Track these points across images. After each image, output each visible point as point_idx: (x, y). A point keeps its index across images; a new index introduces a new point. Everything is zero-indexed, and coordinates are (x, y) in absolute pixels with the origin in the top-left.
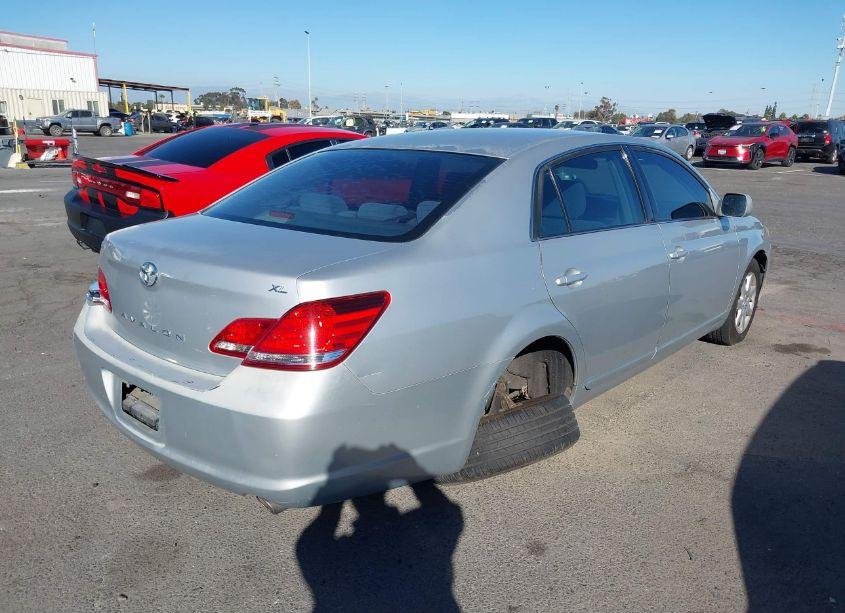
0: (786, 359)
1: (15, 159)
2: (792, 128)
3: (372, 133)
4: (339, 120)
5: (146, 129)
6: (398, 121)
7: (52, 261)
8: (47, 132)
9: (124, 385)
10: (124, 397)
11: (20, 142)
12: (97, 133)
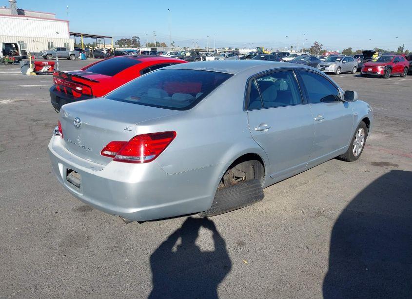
0: (376, 168)
1: (30, 71)
2: (406, 58)
3: (199, 59)
4: (183, 53)
5: (92, 57)
6: (213, 53)
7: (44, 118)
8: (45, 58)
9: (67, 169)
10: (67, 175)
11: (32, 62)
12: (69, 59)
